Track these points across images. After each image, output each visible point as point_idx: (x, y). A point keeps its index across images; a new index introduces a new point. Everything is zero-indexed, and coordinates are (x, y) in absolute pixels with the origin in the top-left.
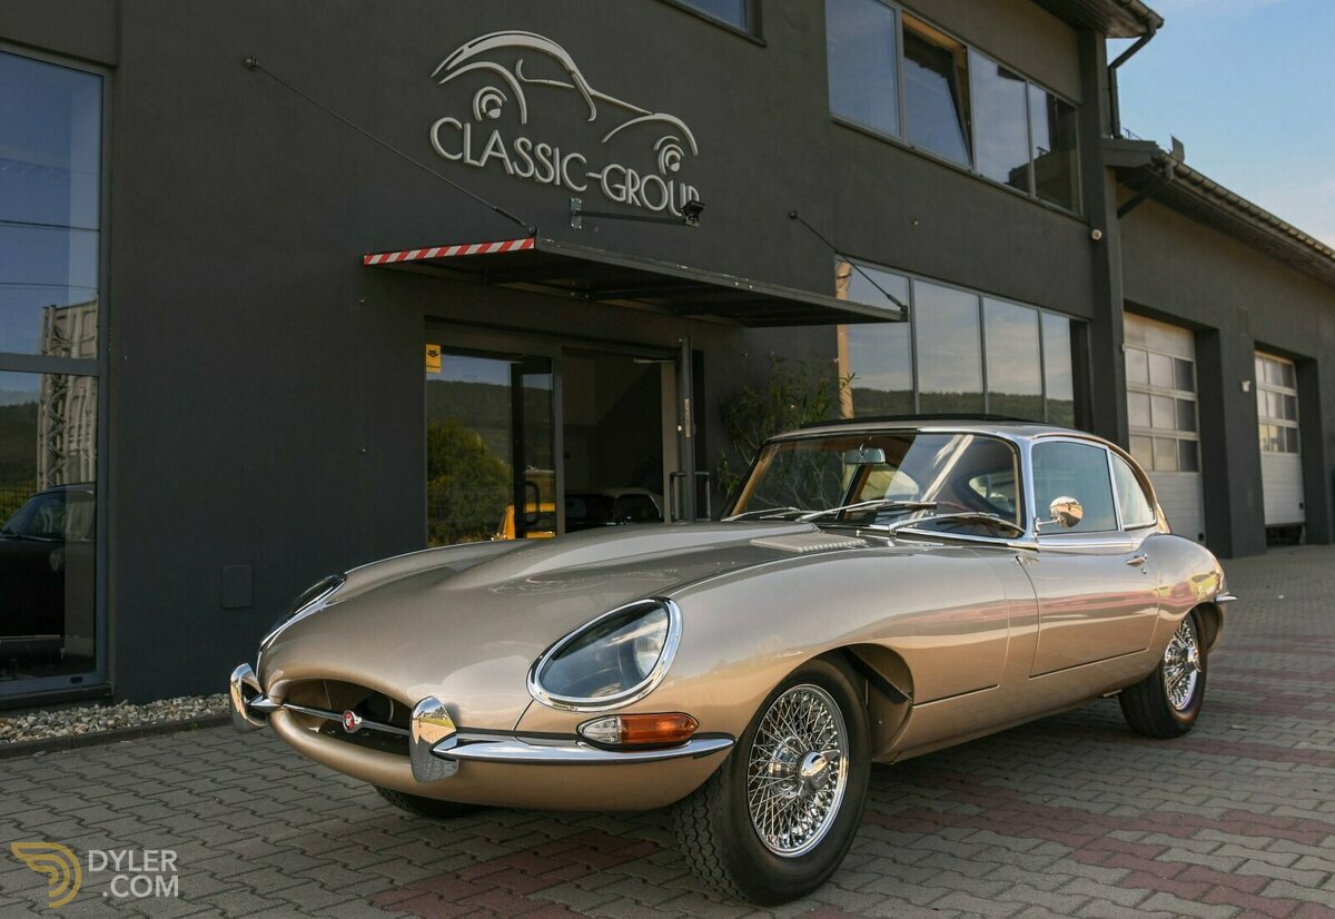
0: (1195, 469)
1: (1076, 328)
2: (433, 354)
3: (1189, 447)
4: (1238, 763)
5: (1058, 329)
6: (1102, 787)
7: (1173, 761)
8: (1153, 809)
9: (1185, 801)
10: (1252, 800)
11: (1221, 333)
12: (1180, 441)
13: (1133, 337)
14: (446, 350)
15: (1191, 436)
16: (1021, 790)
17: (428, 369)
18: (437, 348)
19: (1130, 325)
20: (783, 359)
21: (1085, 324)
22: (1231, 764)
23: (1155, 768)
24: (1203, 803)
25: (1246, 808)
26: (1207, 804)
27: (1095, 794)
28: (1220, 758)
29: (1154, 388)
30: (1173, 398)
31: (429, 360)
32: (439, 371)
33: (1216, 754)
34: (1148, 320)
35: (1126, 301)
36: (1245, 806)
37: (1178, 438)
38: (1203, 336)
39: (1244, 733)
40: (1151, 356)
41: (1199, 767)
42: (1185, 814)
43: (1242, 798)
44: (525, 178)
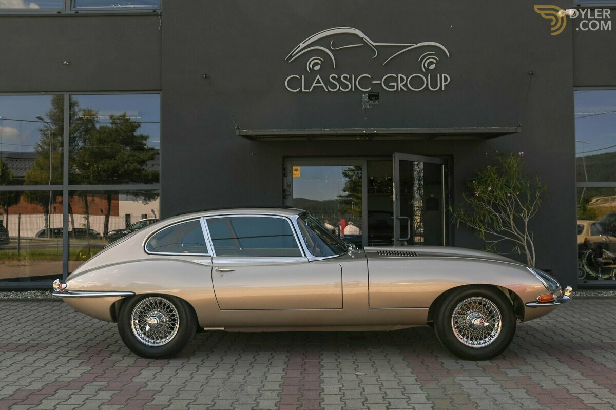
2: (296, 170)
17: (294, 176)
18: (298, 168)
32: (299, 176)
44: (334, 92)
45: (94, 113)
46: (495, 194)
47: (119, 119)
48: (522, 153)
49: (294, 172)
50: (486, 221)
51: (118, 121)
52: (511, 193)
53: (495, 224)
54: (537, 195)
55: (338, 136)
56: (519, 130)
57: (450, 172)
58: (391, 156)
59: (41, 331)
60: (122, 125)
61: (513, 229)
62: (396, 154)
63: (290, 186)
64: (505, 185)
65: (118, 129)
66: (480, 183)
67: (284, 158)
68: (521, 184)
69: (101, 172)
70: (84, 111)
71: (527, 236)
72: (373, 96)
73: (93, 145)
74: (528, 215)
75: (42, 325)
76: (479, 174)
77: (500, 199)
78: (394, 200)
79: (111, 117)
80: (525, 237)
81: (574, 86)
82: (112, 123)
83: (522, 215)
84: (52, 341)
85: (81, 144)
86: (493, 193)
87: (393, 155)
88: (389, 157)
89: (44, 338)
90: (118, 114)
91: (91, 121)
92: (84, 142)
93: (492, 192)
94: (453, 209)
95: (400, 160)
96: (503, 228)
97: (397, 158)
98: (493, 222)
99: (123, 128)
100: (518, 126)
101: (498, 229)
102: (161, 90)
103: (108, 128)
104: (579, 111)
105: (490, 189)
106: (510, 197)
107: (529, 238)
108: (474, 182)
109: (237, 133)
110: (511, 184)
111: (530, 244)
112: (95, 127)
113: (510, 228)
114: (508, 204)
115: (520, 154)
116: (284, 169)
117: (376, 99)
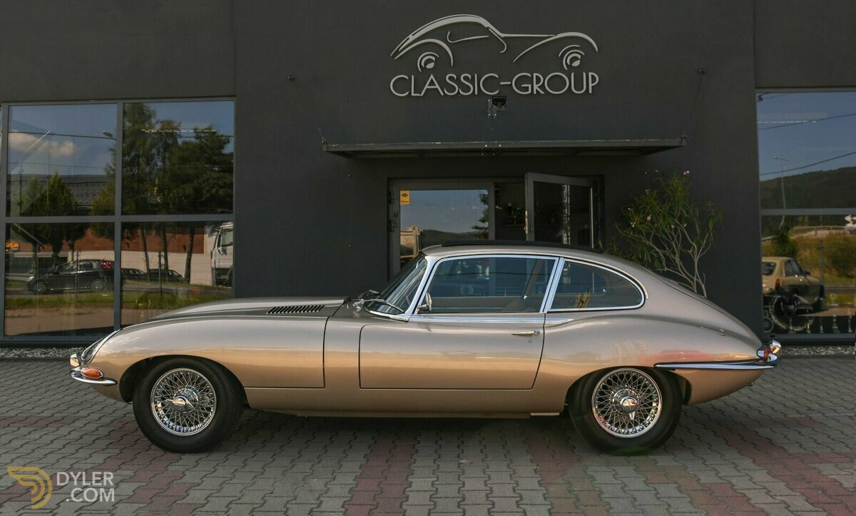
44: (451, 96)
45: (175, 125)
46: (656, 225)
47: (204, 133)
48: (688, 172)
49: (402, 198)
50: (645, 259)
51: (202, 135)
52: (676, 224)
53: (656, 264)
54: (711, 225)
55: (457, 151)
56: (684, 143)
57: (600, 197)
58: (524, 177)
59: (72, 400)
60: (207, 140)
61: (680, 269)
62: (529, 173)
63: (397, 215)
64: (669, 213)
65: (203, 144)
66: (637, 212)
67: (389, 180)
68: (688, 212)
69: (183, 199)
70: (162, 122)
71: (697, 278)
72: (499, 101)
73: (174, 165)
74: (698, 251)
75: (76, 392)
76: (636, 199)
77: (663, 231)
78: (527, 232)
79: (195, 130)
80: (695, 279)
81: (756, 88)
82: (196, 138)
83: (690, 252)
84: (82, 413)
85: (159, 164)
86: (653, 224)
87: (526, 176)
88: (521, 179)
89: (73, 410)
90: (202, 126)
91: (173, 136)
92: (164, 161)
93: (652, 222)
94: (603, 243)
95: (534, 182)
96: (666, 269)
97: (531, 179)
98: (653, 260)
99: (208, 143)
100: (682, 138)
101: (661, 270)
102: (235, 96)
103: (191, 143)
104: (762, 119)
105: (649, 218)
106: (676, 230)
107: (700, 281)
108: (629, 209)
109: (325, 149)
110: (676, 212)
111: (701, 288)
112: (177, 142)
113: (675, 268)
114: (673, 238)
115: (685, 173)
116: (389, 194)
117: (502, 104)
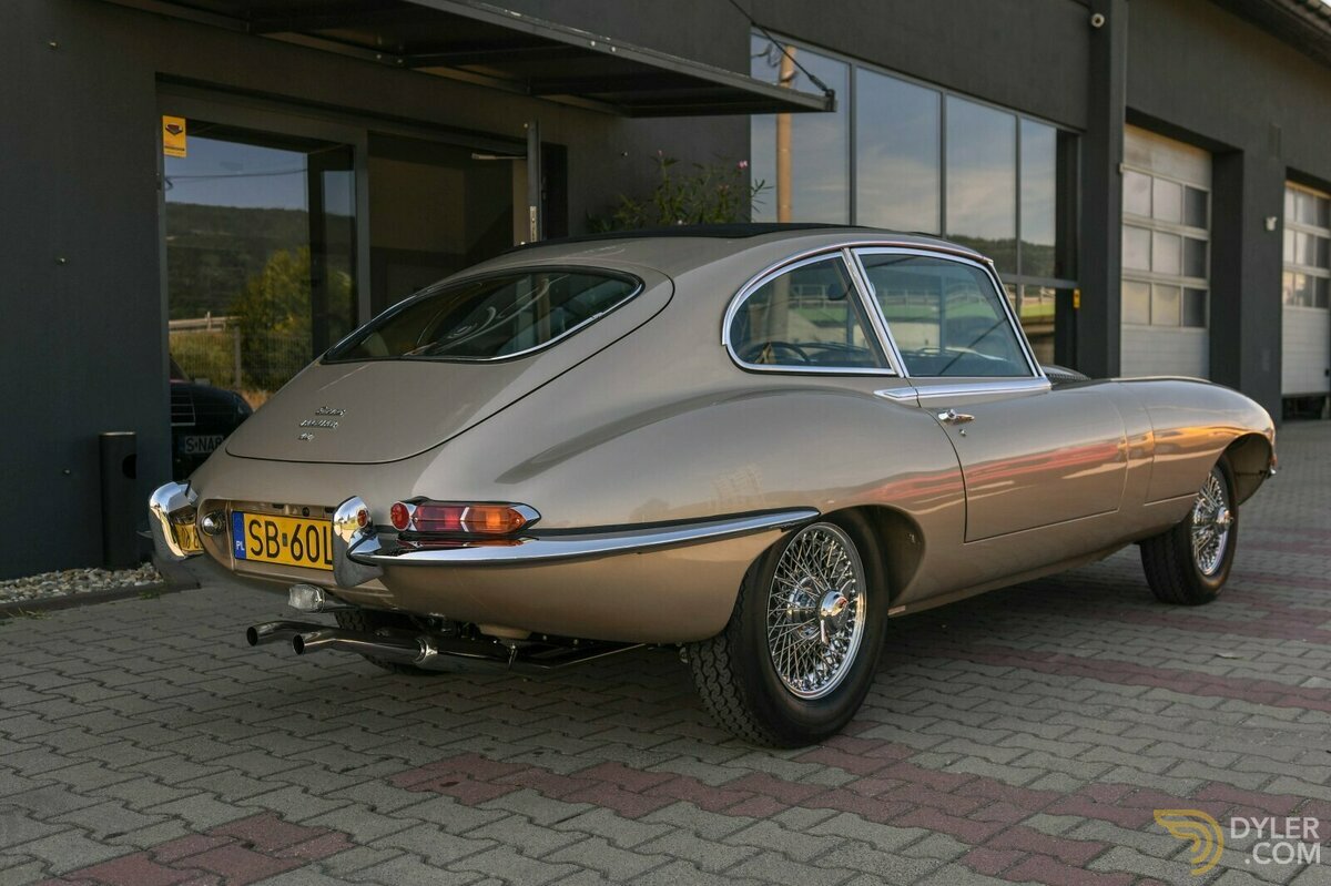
0: (1199, 322)
1: (1064, 141)
2: (174, 130)
3: (1197, 296)
4: (1223, 707)
5: (1041, 139)
6: (1031, 742)
7: (1133, 703)
8: (1097, 777)
9: (1143, 767)
10: (1238, 767)
11: (1247, 156)
12: (1185, 289)
13: (1135, 157)
14: (196, 128)
15: (1199, 284)
16: (915, 746)
17: (166, 151)
18: (181, 123)
19: (1132, 141)
20: (673, 161)
21: (1075, 136)
22: (1214, 709)
23: (1108, 712)
24: (1168, 769)
25: (1230, 780)
26: (1176, 772)
27: (1019, 752)
28: (1198, 700)
29: (1158, 223)
30: (1180, 236)
31: (167, 137)
32: (183, 154)
33: (1193, 693)
34: (1156, 137)
35: (1129, 110)
36: (1229, 777)
37: (1182, 286)
38: (1223, 159)
39: (1235, 663)
40: (1156, 181)
41: (1169, 712)
42: (1141, 788)
43: (1225, 763)
48: (746, 164)
